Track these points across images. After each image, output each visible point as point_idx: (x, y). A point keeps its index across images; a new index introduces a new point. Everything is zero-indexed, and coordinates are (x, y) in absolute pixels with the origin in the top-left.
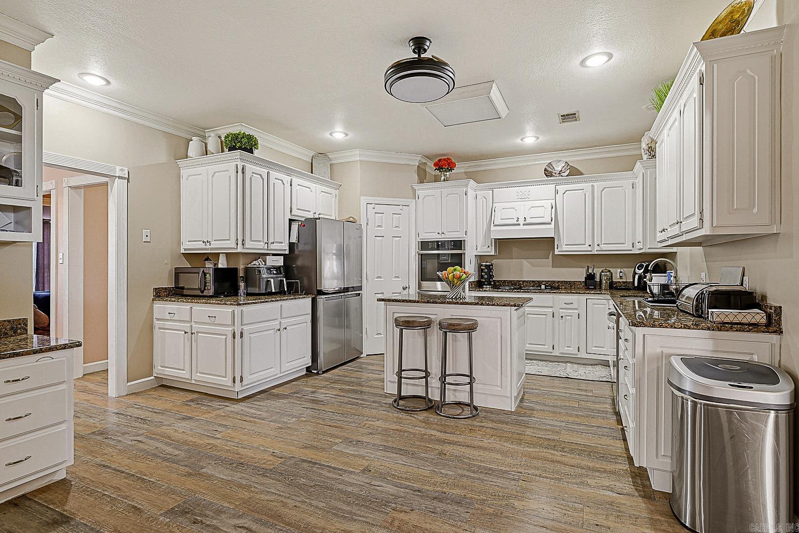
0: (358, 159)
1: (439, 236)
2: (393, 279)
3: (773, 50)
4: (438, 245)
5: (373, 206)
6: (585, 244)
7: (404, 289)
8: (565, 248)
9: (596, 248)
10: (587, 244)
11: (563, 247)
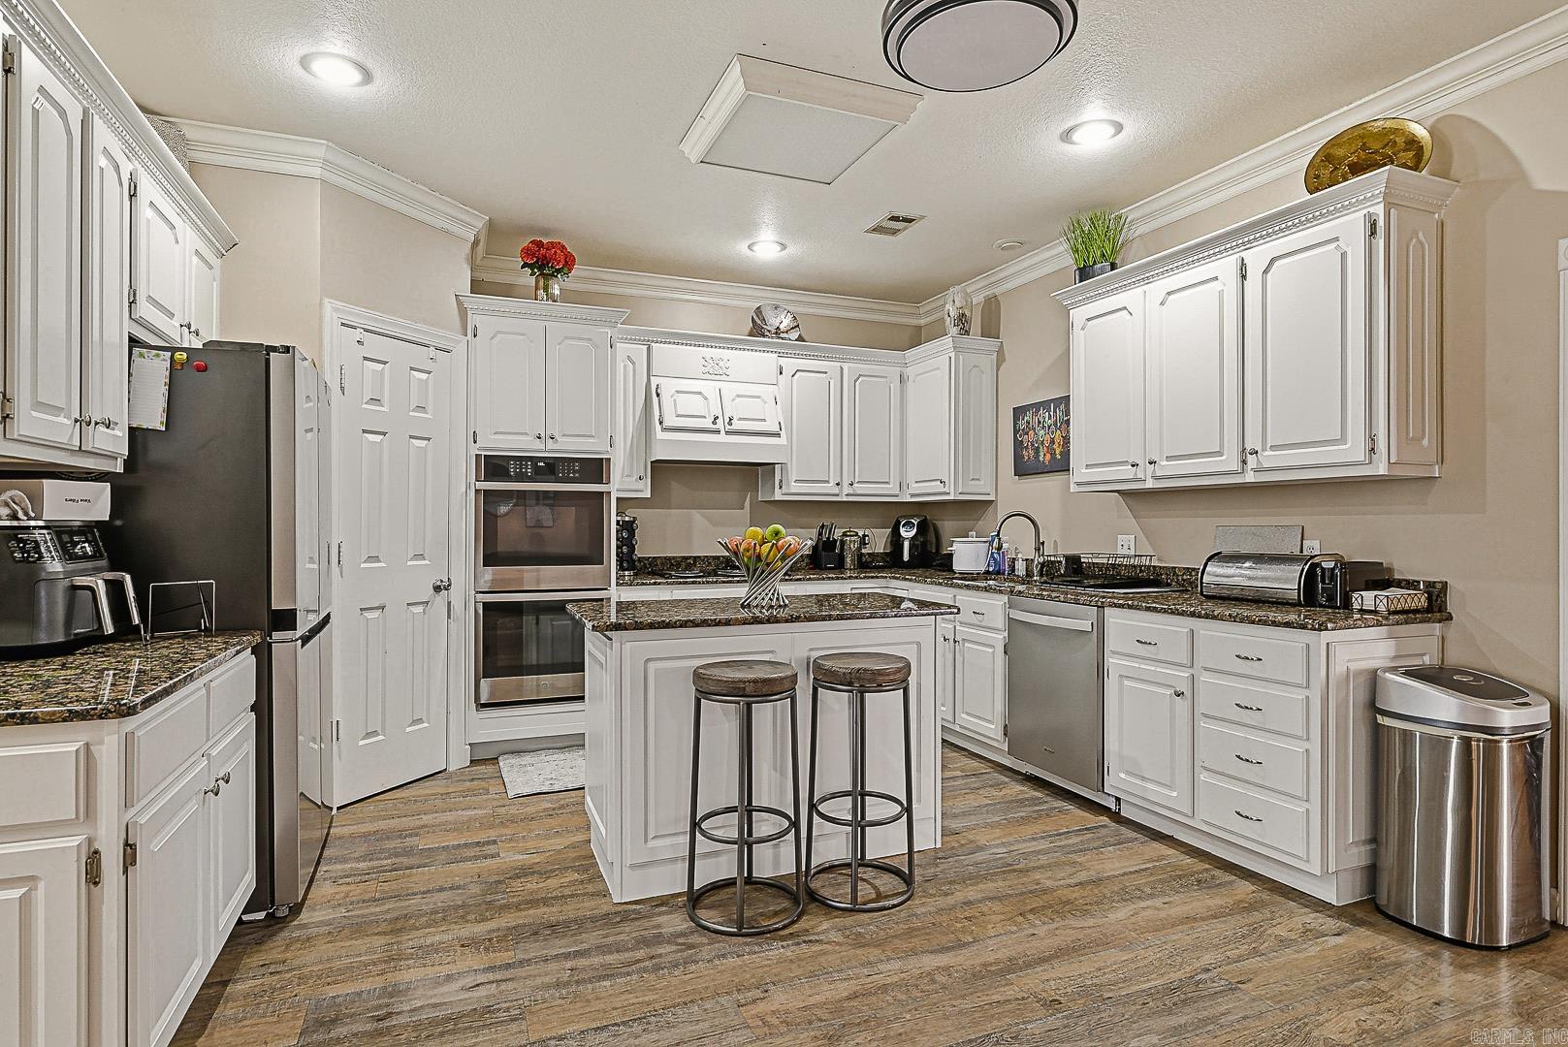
0: (317, 172)
1: (538, 445)
2: (409, 563)
3: (1434, 213)
4: (537, 471)
5: (358, 334)
6: (828, 482)
7: (437, 589)
8: (795, 488)
9: (847, 490)
10: (831, 481)
11: (793, 486)
